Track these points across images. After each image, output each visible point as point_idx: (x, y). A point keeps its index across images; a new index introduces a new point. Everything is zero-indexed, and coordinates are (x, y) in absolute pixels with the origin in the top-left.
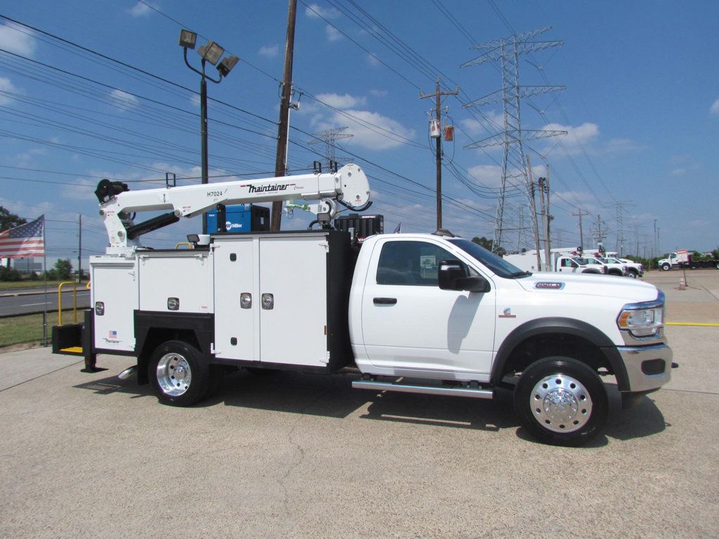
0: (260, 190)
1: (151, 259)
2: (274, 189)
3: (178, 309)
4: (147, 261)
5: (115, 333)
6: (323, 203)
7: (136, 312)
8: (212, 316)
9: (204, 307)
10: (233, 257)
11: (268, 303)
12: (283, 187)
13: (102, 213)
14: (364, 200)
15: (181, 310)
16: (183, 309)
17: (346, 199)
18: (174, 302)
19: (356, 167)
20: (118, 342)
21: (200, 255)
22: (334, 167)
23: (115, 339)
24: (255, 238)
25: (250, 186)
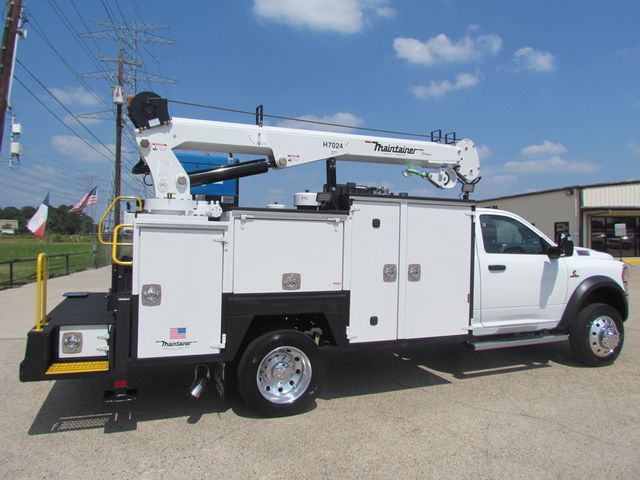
0: (386, 149)
1: (255, 221)
2: (402, 151)
3: (299, 288)
4: (248, 224)
5: (182, 331)
6: (443, 173)
7: (225, 296)
8: (348, 293)
9: (335, 284)
10: (376, 223)
11: (415, 273)
12: (411, 151)
13: (145, 144)
14: (476, 175)
15: (302, 289)
16: (305, 287)
17: (462, 171)
18: (292, 279)
19: (471, 143)
20: (188, 344)
21: (338, 220)
22: (452, 140)
23: (181, 341)
24: (404, 203)
25: (377, 143)
